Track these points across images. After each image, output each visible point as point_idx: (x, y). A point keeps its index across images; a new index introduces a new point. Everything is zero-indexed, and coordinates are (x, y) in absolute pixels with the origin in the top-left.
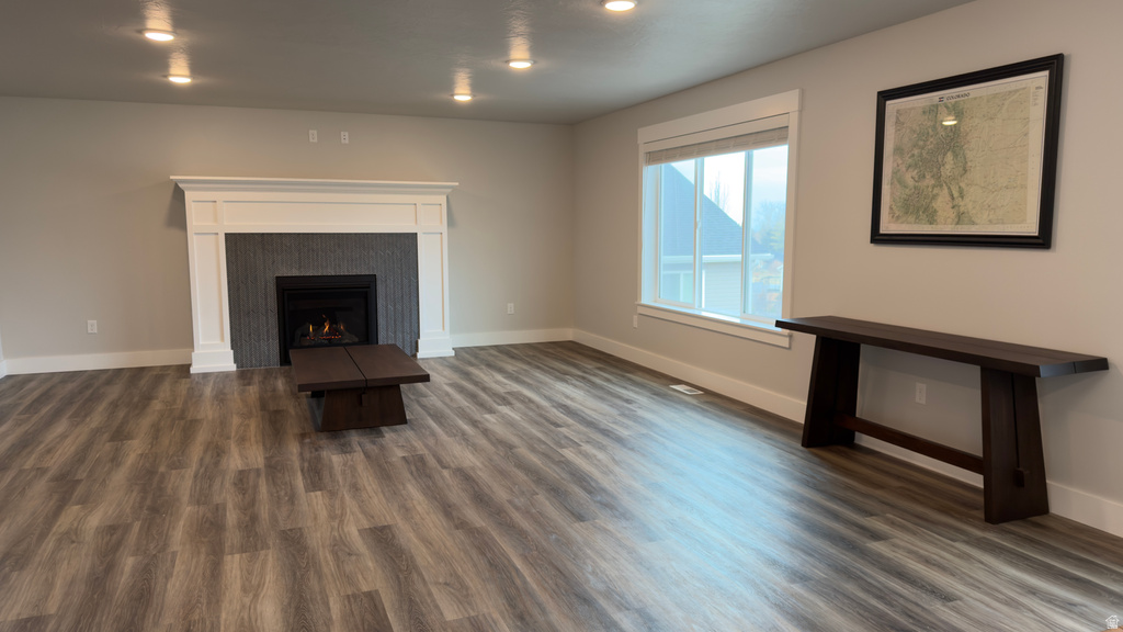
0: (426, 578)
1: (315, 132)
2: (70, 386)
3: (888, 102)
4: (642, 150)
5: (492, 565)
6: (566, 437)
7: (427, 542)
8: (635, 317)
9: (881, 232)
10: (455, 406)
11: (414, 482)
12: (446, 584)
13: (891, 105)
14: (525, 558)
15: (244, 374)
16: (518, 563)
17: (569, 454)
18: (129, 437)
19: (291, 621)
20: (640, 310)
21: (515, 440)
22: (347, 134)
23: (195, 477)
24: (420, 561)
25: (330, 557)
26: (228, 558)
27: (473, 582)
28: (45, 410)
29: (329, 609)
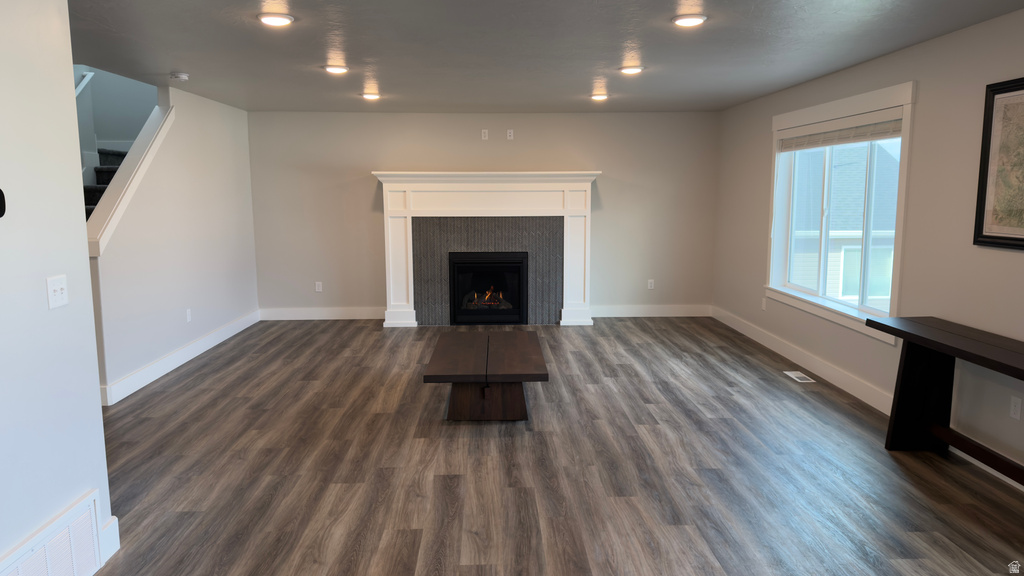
0: (464, 526)
1: (487, 131)
2: (297, 332)
3: (997, 97)
4: (777, 137)
5: (521, 523)
6: (650, 414)
7: (480, 494)
8: (764, 299)
9: (984, 233)
10: (567, 373)
11: (497, 439)
12: (476, 533)
13: (1000, 99)
14: (551, 521)
15: (421, 331)
16: (543, 524)
17: (643, 431)
18: (315, 378)
19: (349, 543)
20: (768, 294)
21: (601, 411)
22: (512, 131)
23: (344, 415)
24: (466, 510)
25: (402, 497)
26: (332, 486)
27: (497, 536)
28: (272, 350)
29: (380, 540)
